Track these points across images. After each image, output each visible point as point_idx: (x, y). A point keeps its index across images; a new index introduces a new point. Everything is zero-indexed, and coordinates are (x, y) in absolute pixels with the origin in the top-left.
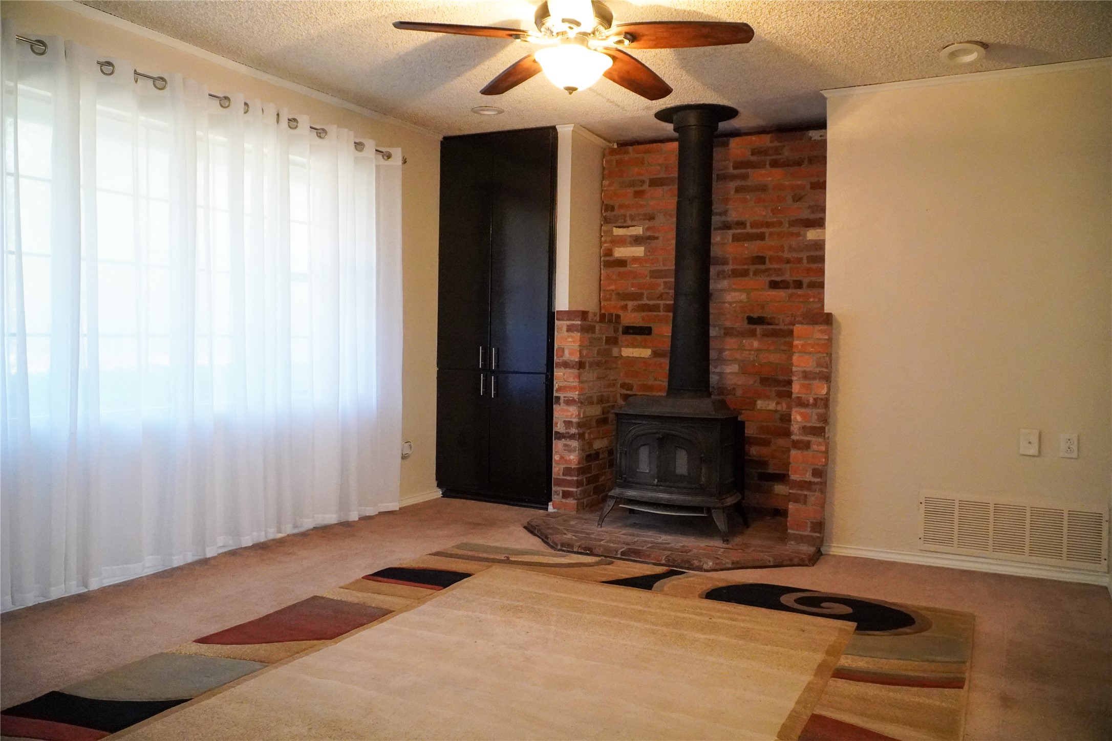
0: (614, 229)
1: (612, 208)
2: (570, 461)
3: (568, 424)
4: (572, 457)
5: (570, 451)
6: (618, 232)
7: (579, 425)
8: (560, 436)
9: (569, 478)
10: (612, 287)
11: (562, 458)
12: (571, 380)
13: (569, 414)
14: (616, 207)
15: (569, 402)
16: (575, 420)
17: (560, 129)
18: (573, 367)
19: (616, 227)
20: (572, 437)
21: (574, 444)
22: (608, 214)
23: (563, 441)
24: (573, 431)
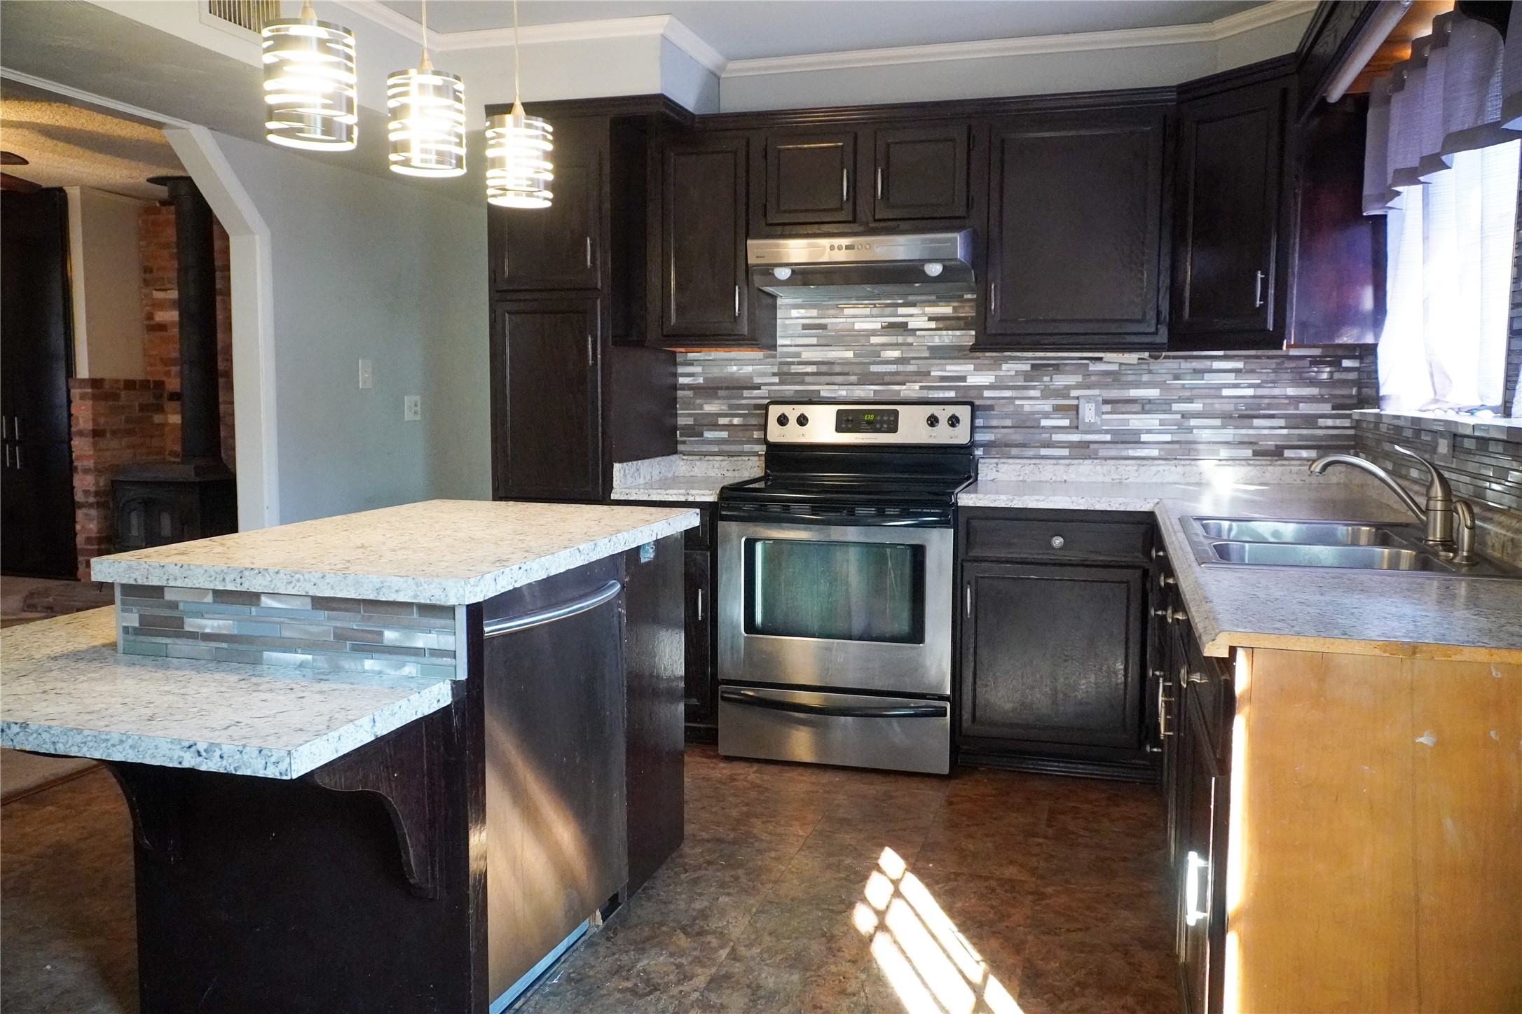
0: (154, 292)
1: (151, 271)
2: (91, 529)
3: (86, 492)
4: (91, 526)
5: (91, 520)
6: (159, 295)
7: (97, 494)
8: (81, 506)
9: (89, 547)
10: (154, 353)
11: (83, 527)
12: (86, 448)
13: (86, 483)
14: (155, 269)
15: (86, 471)
16: (93, 489)
17: (67, 189)
18: (86, 436)
19: (156, 290)
20: (91, 506)
21: (93, 512)
22: (148, 276)
23: (84, 510)
24: (92, 500)
